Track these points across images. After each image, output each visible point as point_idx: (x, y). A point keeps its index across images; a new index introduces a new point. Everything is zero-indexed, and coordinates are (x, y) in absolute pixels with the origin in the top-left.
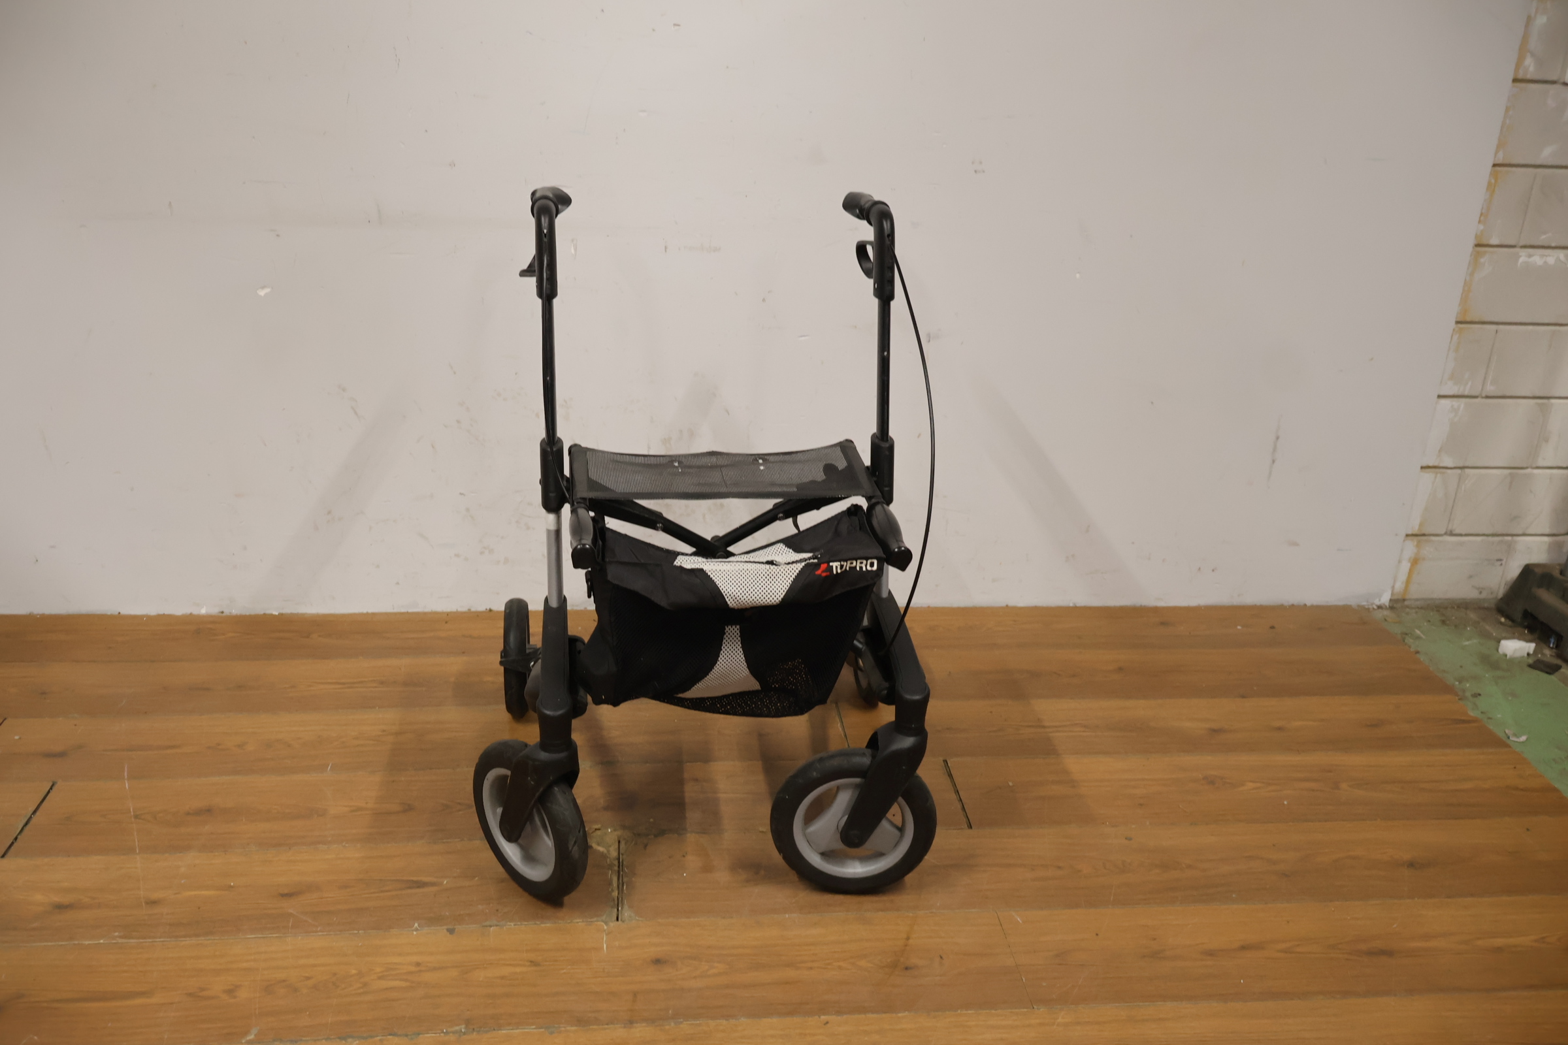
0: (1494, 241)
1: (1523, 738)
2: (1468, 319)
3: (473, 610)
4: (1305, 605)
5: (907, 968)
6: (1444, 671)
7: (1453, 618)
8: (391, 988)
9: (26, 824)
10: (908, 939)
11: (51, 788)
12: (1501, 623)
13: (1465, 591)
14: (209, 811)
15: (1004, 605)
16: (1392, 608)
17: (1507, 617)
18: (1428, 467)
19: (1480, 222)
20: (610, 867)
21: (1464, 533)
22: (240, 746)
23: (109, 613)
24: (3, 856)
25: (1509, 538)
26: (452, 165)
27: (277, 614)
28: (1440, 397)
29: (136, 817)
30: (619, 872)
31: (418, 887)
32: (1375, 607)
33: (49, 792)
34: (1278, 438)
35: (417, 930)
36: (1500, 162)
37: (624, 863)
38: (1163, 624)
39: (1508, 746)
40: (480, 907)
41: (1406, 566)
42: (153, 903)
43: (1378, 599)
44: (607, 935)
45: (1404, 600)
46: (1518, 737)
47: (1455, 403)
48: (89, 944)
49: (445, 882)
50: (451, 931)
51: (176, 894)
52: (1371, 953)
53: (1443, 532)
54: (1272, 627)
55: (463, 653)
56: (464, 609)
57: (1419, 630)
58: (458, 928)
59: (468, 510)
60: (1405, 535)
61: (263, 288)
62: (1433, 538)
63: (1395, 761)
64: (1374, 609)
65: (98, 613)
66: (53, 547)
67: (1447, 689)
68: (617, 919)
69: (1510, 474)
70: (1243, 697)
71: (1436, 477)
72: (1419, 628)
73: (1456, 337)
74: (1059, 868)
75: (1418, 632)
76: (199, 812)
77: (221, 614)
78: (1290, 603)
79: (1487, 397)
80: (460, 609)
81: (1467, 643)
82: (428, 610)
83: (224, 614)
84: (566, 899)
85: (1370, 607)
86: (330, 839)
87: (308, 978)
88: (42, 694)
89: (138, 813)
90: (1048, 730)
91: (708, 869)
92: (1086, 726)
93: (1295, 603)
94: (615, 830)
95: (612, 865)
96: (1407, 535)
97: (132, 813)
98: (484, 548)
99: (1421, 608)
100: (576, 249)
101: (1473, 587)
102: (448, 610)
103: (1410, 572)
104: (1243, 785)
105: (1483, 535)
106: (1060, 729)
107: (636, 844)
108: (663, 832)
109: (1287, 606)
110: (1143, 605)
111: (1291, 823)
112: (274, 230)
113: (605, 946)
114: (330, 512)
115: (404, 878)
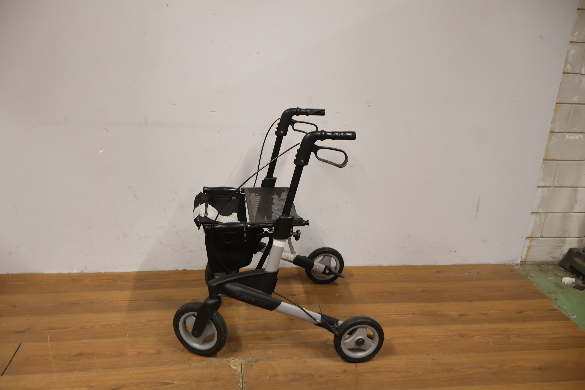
0: (557, 131)
1: (575, 317)
2: (548, 159)
3: (178, 270)
4: (489, 264)
6: (543, 290)
7: (544, 268)
9: (10, 361)
11: (19, 346)
12: (562, 270)
13: (548, 258)
14: (81, 355)
15: (378, 265)
16: (521, 265)
17: (563, 268)
18: (534, 213)
19: (551, 124)
20: (238, 375)
21: (547, 237)
22: (93, 327)
23: (38, 273)
24: (2, 375)
25: (563, 238)
26: (174, 104)
27: (103, 272)
28: (538, 187)
29: (53, 357)
30: (242, 377)
31: (165, 385)
32: (515, 264)
33: (19, 348)
34: (479, 203)
36: (559, 102)
37: (244, 373)
38: (438, 272)
39: (570, 320)
41: (526, 249)
43: (516, 262)
45: (525, 262)
46: (573, 316)
47: (543, 189)
49: (176, 383)
53: (539, 236)
54: (478, 273)
55: (176, 287)
56: (175, 270)
57: (532, 273)
59: (177, 232)
60: (525, 238)
61: (101, 150)
62: (536, 239)
63: (529, 326)
64: (514, 265)
65: (34, 273)
66: (17, 248)
67: (544, 297)
69: (564, 215)
70: (470, 301)
71: (537, 216)
72: (532, 272)
73: (543, 165)
74: (409, 372)
75: (532, 274)
76: (78, 355)
77: (82, 273)
78: (484, 263)
79: (555, 187)
80: (173, 270)
81: (550, 278)
82: (161, 270)
83: (83, 273)
85: (513, 264)
86: (129, 365)
88: (14, 307)
89: (54, 356)
90: (400, 316)
91: (276, 375)
92: (413, 314)
93: (486, 263)
94: (239, 360)
95: (239, 374)
96: (526, 238)
97: (52, 356)
98: (183, 246)
99: (532, 265)
100: (219, 135)
101: (551, 257)
102: (169, 270)
103: (528, 251)
104: (474, 337)
105: (554, 237)
106: (404, 315)
107: (248, 365)
108: (258, 360)
109: (483, 264)
110: (430, 264)
111: (494, 353)
112: (105, 129)
114: (124, 234)
115: (160, 381)
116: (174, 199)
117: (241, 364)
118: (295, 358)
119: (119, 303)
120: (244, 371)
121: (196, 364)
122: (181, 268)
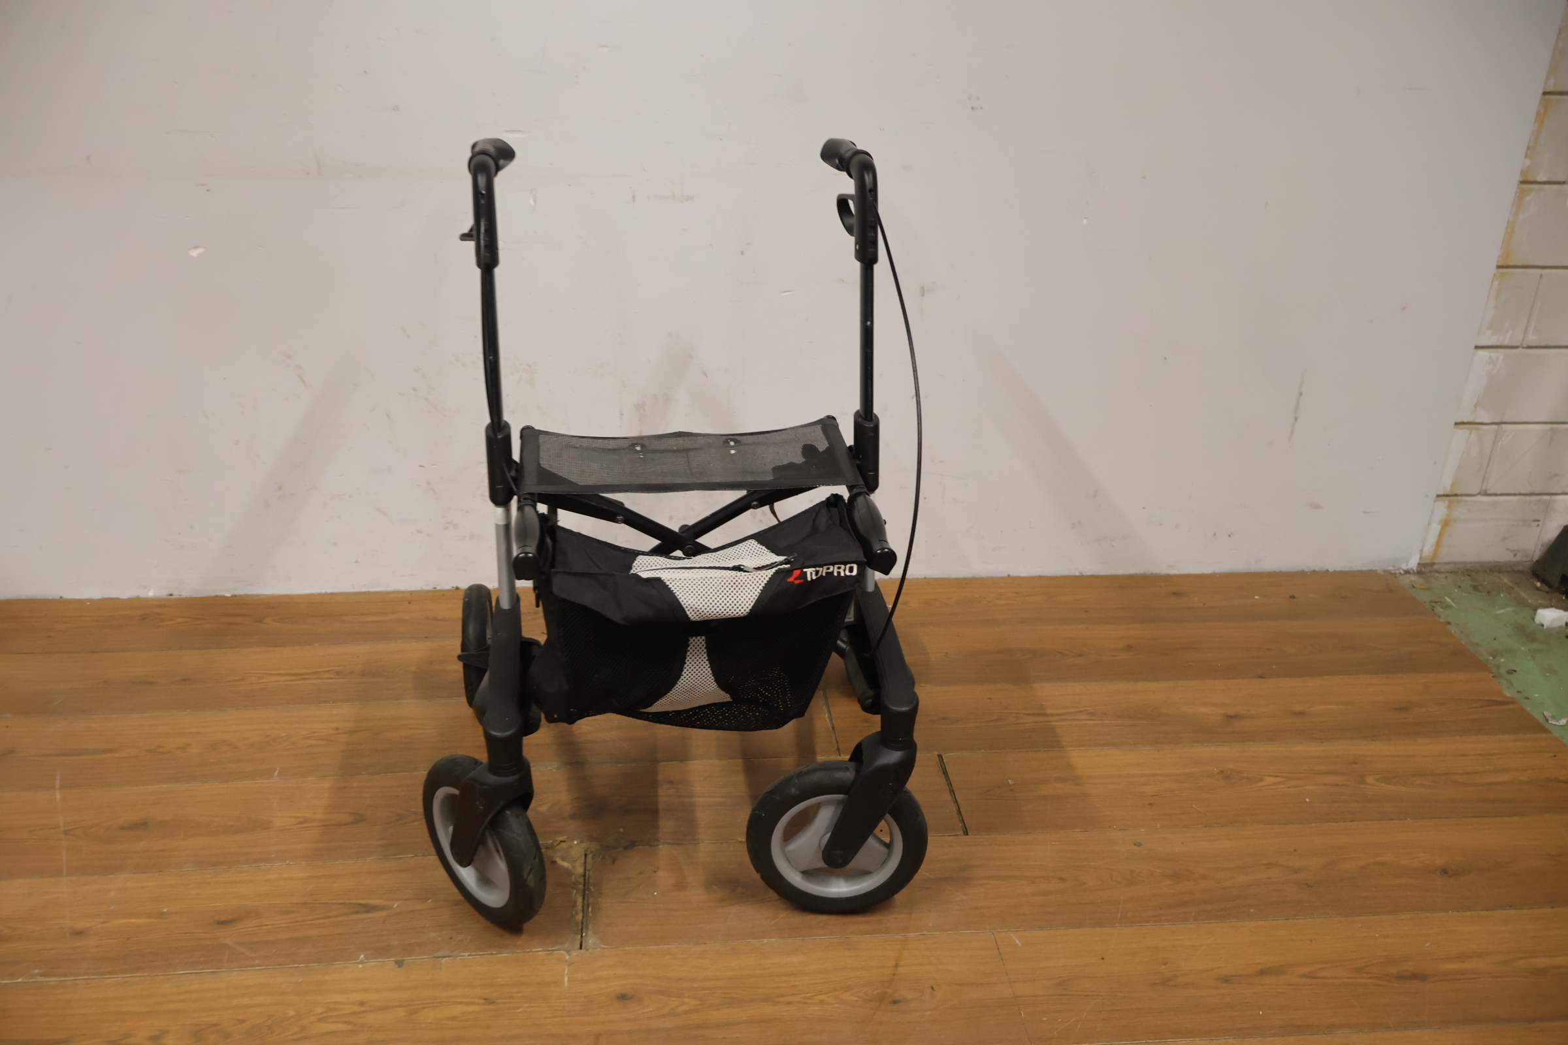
0: (1542, 177)
1: (1563, 722)
2: (1511, 264)
3: (439, 588)
4: (1327, 571)
5: (895, 1002)
6: (1477, 644)
7: (1486, 583)
8: (333, 1032)
10: (896, 966)
12: (1537, 589)
13: (1500, 554)
14: (142, 826)
15: (1005, 575)
16: (1419, 573)
17: (1543, 581)
18: (1463, 423)
19: (1526, 156)
20: (574, 885)
21: (1499, 493)
22: (183, 748)
23: (51, 598)
25: (1547, 497)
26: (396, 109)
27: (229, 595)
28: (1477, 347)
30: (584, 891)
31: (367, 912)
32: (1402, 572)
35: (362, 962)
36: (1551, 89)
37: (591, 880)
38: (1175, 594)
39: (1546, 731)
40: (432, 934)
41: (1435, 529)
42: (79, 933)
43: (1405, 564)
44: (569, 966)
45: (1433, 564)
46: (1558, 721)
47: (1494, 354)
48: (6, 983)
49: (395, 906)
50: (400, 964)
51: (105, 922)
52: (1401, 977)
53: (1477, 491)
54: (1293, 597)
55: (427, 637)
56: (429, 588)
57: (1449, 597)
58: (407, 959)
59: (429, 483)
60: (1435, 496)
61: (195, 247)
62: (1466, 498)
63: (1425, 749)
64: (1400, 573)
65: (39, 597)
67: (1482, 666)
68: (581, 948)
69: (1552, 429)
70: (1261, 677)
71: (1470, 433)
72: (1449, 595)
73: (1496, 283)
74: (1062, 879)
75: (1448, 599)
76: (134, 827)
77: (170, 597)
78: (1312, 569)
79: (1529, 347)
80: (424, 588)
81: (1501, 612)
82: (389, 589)
83: (173, 597)
84: (526, 926)
85: (1397, 572)
86: (273, 856)
87: (242, 1021)
89: (69, 828)
90: (1054, 718)
91: (680, 887)
92: (1092, 714)
93: (1317, 569)
94: (582, 842)
95: (576, 883)
96: (1438, 496)
97: (62, 829)
98: (448, 523)
99: (1451, 572)
100: (535, 201)
101: (1507, 549)
102: (412, 589)
103: (1441, 535)
104: (1262, 780)
105: (1520, 494)
106: (1065, 717)
107: (604, 858)
108: (633, 844)
109: (1307, 572)
110: (1154, 573)
111: (1313, 825)
112: (203, 185)
113: (566, 979)
114: (280, 488)
115: (351, 901)
116: (414, 389)
117: (586, 855)
119: (263, 680)
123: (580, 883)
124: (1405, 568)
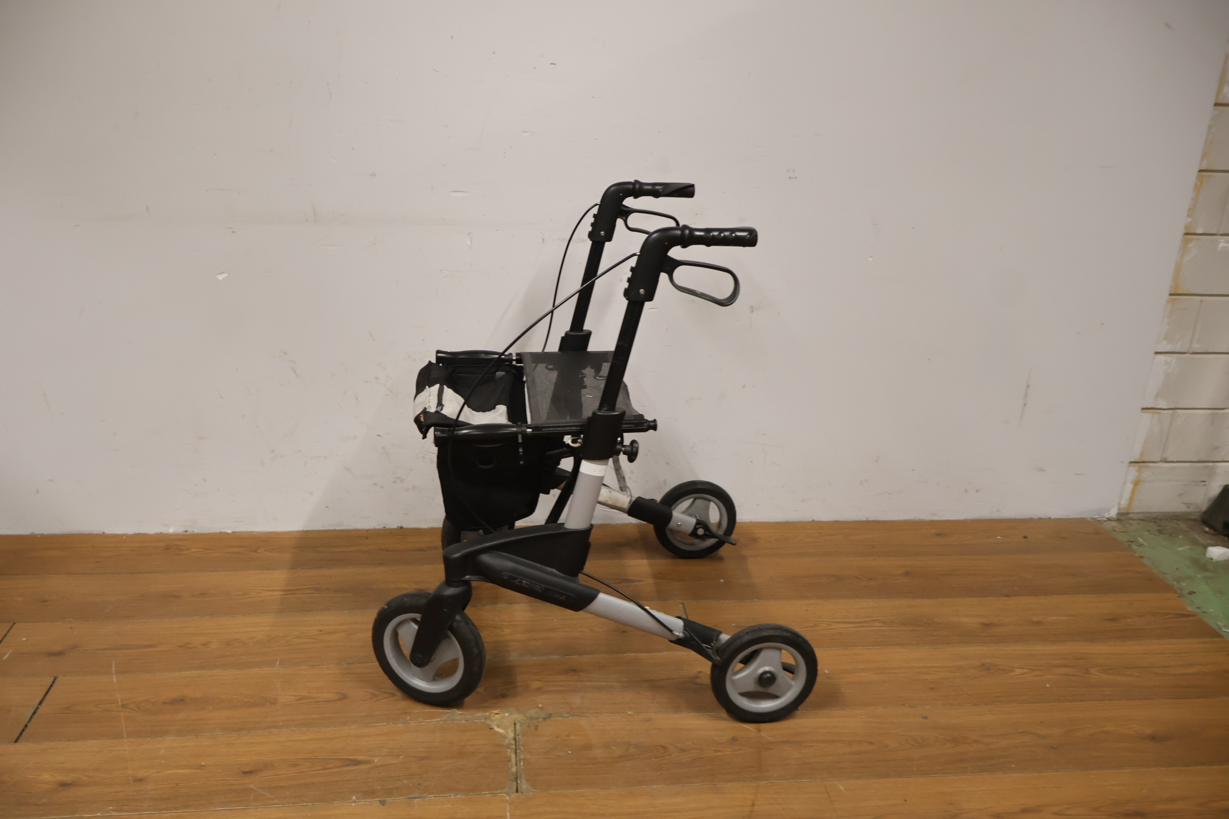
0: (1199, 231)
2: (1179, 292)
3: (387, 527)
4: (1050, 518)
6: (1164, 573)
7: (1168, 528)
9: (34, 713)
10: (753, 805)
11: (53, 683)
12: (1206, 532)
13: (1175, 506)
14: (182, 700)
15: (811, 520)
16: (1118, 520)
17: (1210, 527)
18: (1148, 409)
19: (1188, 216)
20: (508, 746)
21: (1175, 460)
22: (205, 645)
23: (95, 533)
24: (16, 741)
25: (1211, 464)
26: (373, 175)
27: (230, 532)
28: (1157, 353)
30: (516, 750)
31: (355, 765)
32: (1105, 519)
33: (51, 686)
34: (1028, 386)
35: (355, 802)
36: (1204, 168)
37: (521, 742)
38: (938, 535)
39: (1220, 636)
40: (405, 782)
41: (1129, 487)
42: (140, 780)
43: (1107, 513)
44: (509, 805)
45: (1128, 513)
46: (1227, 628)
47: (1169, 358)
48: (88, 817)
49: (376, 761)
50: (383, 803)
51: (158, 772)
52: (1127, 814)
53: (1159, 460)
54: (1025, 537)
55: (381, 564)
56: (380, 527)
57: (1140, 538)
58: (389, 800)
59: (384, 448)
60: (1128, 462)
61: (221, 273)
62: (1150, 464)
63: (1131, 649)
64: (1104, 521)
65: (87, 533)
66: (51, 480)
67: (1168, 588)
68: (517, 792)
69: (1212, 413)
70: (1007, 596)
71: (1153, 416)
72: (1141, 536)
73: (1169, 306)
74: (871, 743)
75: (1140, 540)
76: (174, 702)
77: (185, 533)
78: (1038, 517)
79: (1194, 353)
80: (377, 527)
81: (1180, 549)
82: (350, 528)
83: (188, 533)
85: (1101, 519)
86: (281, 724)
88: (43, 602)
89: (125, 703)
90: (854, 625)
91: (588, 747)
92: (883, 622)
93: (1042, 517)
94: (511, 714)
95: (510, 744)
96: (1131, 462)
97: (120, 703)
98: (397, 478)
99: (1142, 520)
100: (471, 241)
101: (1183, 503)
102: (368, 528)
103: (1133, 492)
104: (1013, 671)
105: (1191, 462)
106: (863, 624)
107: (529, 726)
108: (550, 716)
109: (1035, 519)
110: (921, 519)
111: (1054, 704)
112: (229, 228)
113: (508, 814)
114: (273, 451)
115: (343, 757)
116: (377, 378)
117: (515, 724)
118: (629, 713)
119: (261, 595)
120: (520, 737)
121: (420, 723)
122: (393, 524)
123: (513, 744)
124: (1107, 516)
